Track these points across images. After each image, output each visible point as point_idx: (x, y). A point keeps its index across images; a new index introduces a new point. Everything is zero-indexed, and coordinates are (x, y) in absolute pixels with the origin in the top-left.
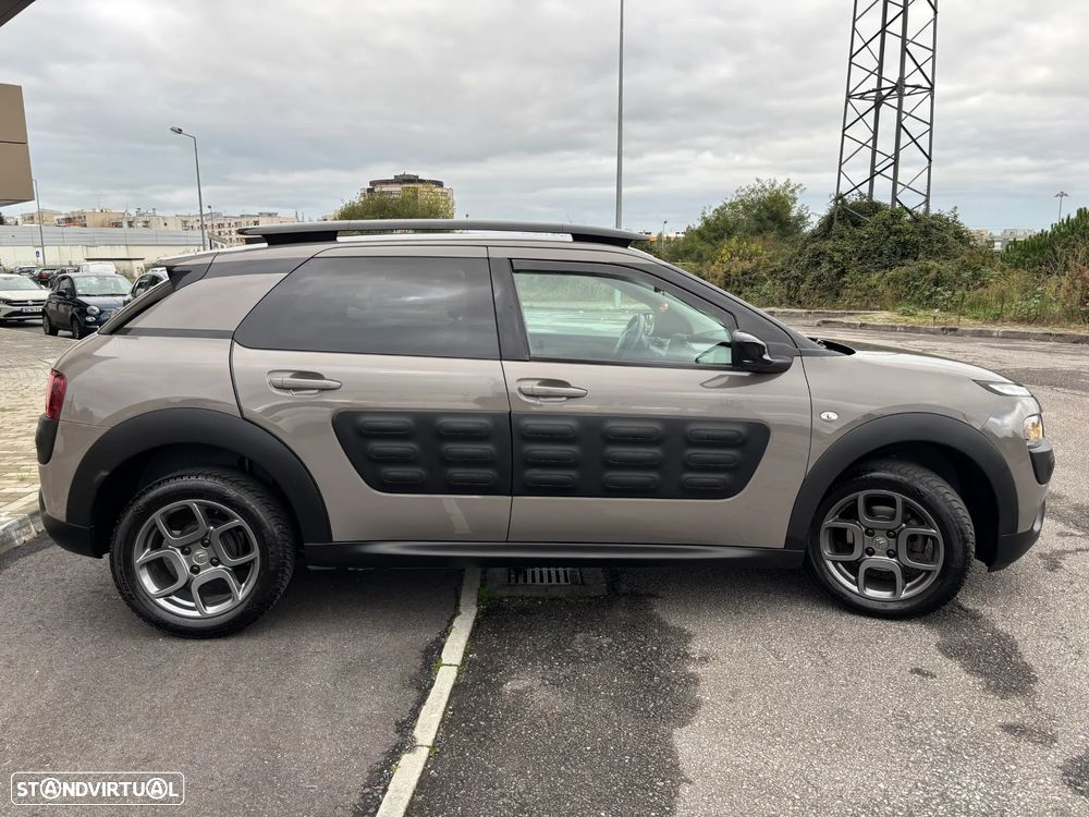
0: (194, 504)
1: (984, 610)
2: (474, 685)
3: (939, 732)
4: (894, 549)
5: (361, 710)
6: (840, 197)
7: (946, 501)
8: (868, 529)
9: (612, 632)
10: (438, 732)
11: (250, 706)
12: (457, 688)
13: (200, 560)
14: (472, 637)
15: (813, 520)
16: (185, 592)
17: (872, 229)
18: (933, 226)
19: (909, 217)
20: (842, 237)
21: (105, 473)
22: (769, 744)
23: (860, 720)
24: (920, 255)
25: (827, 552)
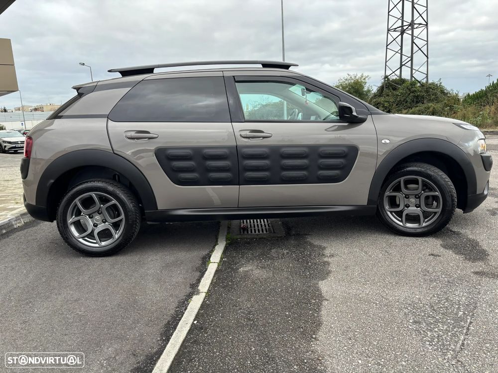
0: (93, 194)
1: (463, 231)
2: (225, 270)
3: (443, 276)
4: (419, 203)
5: (174, 280)
6: (386, 77)
7: (442, 178)
8: (406, 195)
9: (288, 248)
10: (209, 287)
11: (123, 280)
12: (217, 272)
13: (97, 220)
14: (224, 252)
15: (380, 193)
16: (91, 236)
17: (402, 91)
18: (430, 88)
19: (419, 84)
20: (388, 95)
21: (52, 181)
22: (364, 284)
23: (406, 274)
24: (425, 102)
25: (387, 207)
